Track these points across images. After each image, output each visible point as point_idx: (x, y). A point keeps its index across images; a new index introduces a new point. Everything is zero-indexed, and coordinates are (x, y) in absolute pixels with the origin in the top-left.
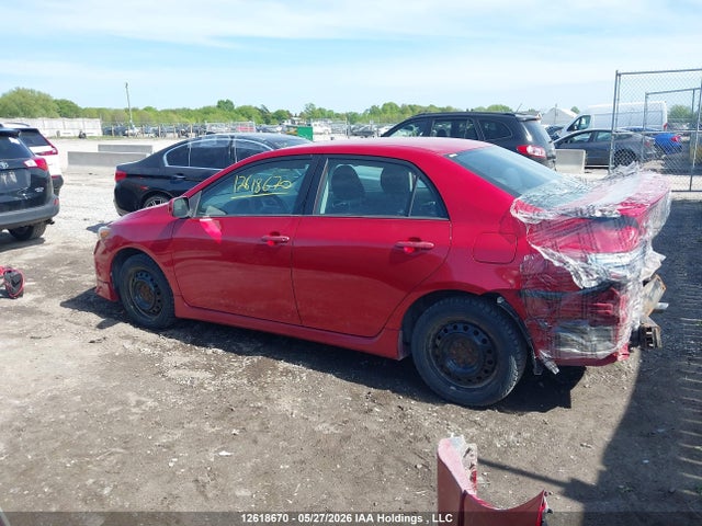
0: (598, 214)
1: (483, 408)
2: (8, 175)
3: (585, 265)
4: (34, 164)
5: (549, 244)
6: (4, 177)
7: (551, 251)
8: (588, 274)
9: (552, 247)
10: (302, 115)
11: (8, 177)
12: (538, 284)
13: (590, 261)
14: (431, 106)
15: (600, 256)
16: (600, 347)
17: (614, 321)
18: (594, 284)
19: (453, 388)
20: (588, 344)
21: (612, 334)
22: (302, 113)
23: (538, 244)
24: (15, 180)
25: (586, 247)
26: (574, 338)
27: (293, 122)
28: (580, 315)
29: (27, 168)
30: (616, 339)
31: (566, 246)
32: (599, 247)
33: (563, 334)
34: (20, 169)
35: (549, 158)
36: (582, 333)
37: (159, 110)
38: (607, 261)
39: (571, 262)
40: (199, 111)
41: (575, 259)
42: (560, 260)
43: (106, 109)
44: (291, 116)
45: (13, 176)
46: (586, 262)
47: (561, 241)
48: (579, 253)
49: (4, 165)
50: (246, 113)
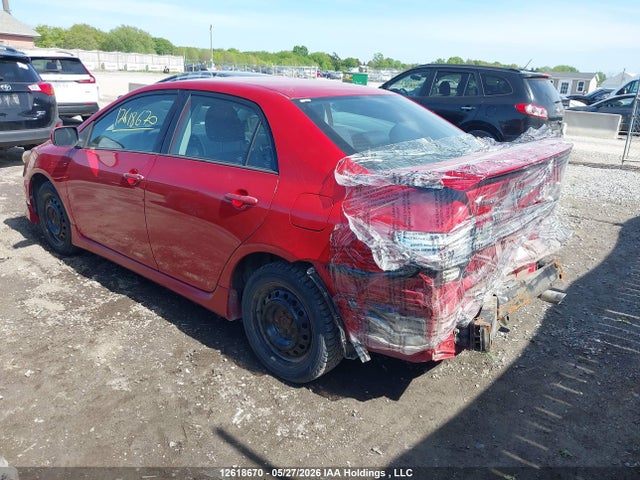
0: (418, 183)
1: (297, 385)
2: (11, 97)
3: (391, 244)
4: (38, 89)
5: (361, 214)
6: (7, 99)
7: (361, 222)
8: (391, 253)
9: (363, 218)
10: (370, 64)
11: (11, 99)
12: (345, 258)
13: (397, 240)
14: (497, 63)
15: (410, 234)
16: (411, 340)
17: (428, 314)
18: (395, 267)
19: (272, 358)
20: (396, 334)
21: (424, 327)
22: (370, 62)
23: (349, 213)
24: (17, 102)
25: (398, 222)
26: (383, 325)
27: (361, 70)
28: (388, 301)
29: (30, 92)
30: (430, 334)
31: (379, 218)
32: (413, 223)
33: (372, 320)
34: (22, 92)
35: (551, 119)
36: (391, 322)
37: (241, 51)
38: (415, 242)
39: (377, 237)
40: (276, 55)
41: (381, 233)
42: (367, 235)
43: (195, 49)
44: (359, 63)
45: (16, 99)
46: (393, 239)
47: (374, 211)
48: (387, 229)
49: (6, 87)
50: (318, 59)
